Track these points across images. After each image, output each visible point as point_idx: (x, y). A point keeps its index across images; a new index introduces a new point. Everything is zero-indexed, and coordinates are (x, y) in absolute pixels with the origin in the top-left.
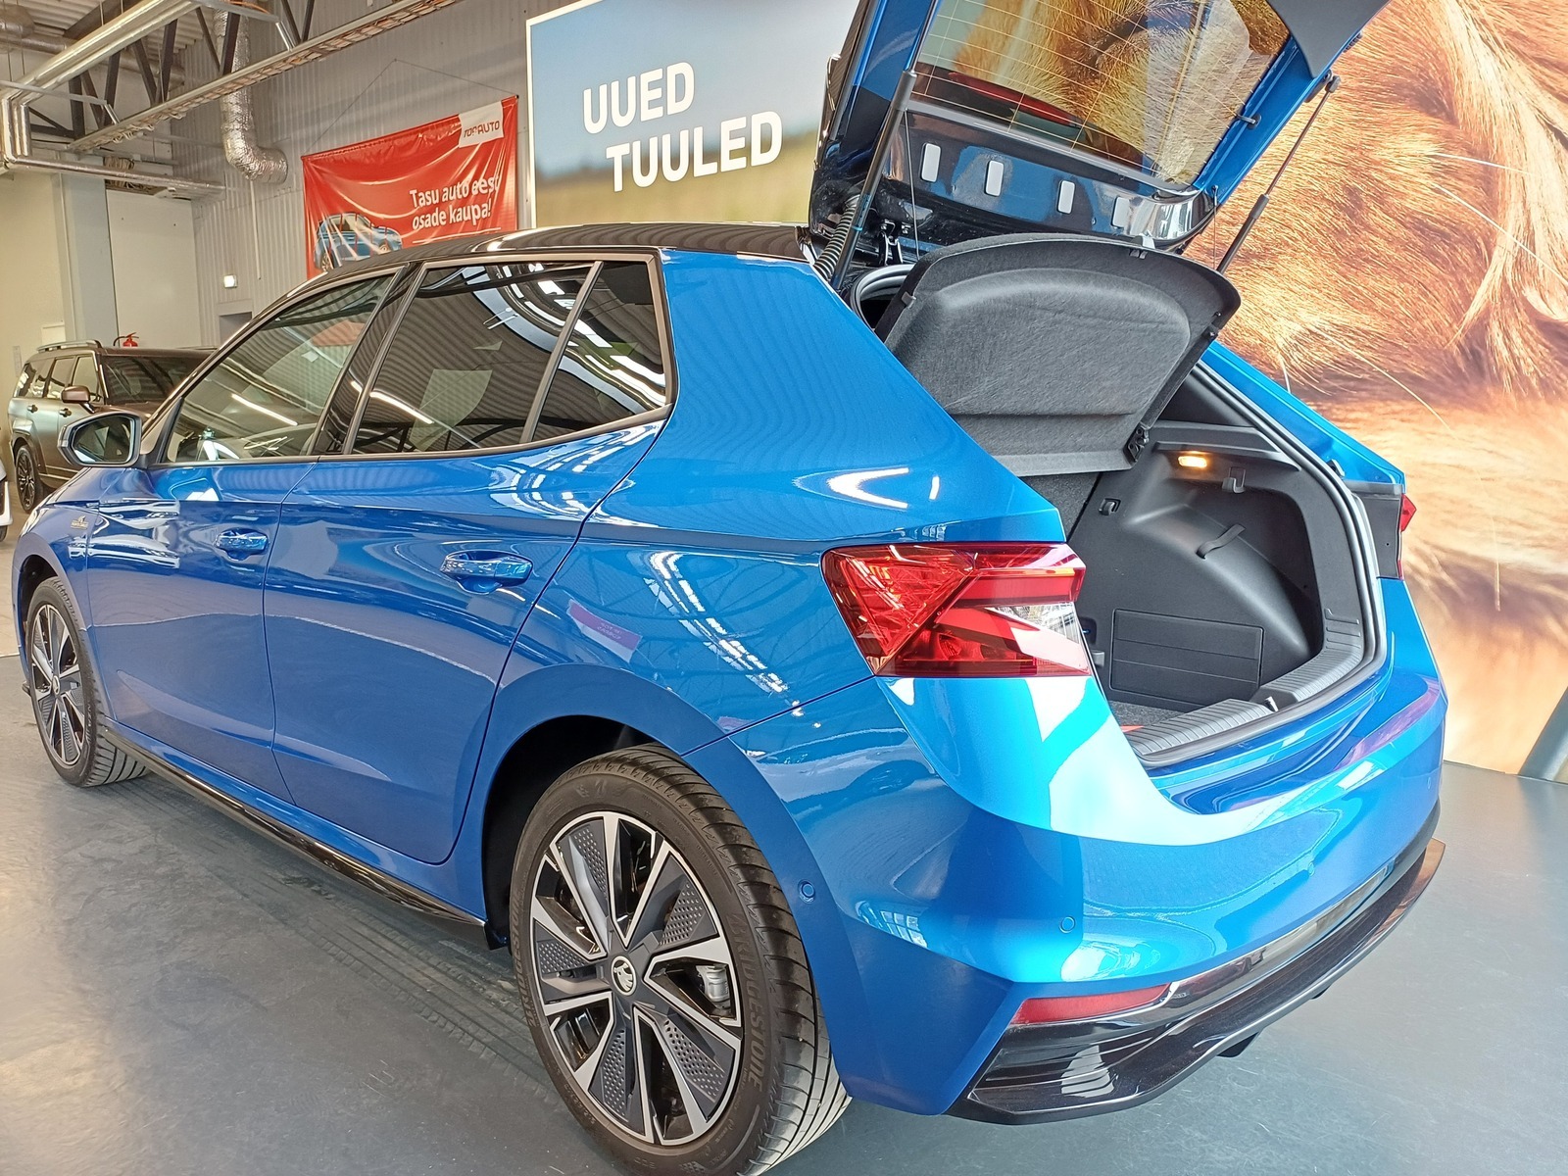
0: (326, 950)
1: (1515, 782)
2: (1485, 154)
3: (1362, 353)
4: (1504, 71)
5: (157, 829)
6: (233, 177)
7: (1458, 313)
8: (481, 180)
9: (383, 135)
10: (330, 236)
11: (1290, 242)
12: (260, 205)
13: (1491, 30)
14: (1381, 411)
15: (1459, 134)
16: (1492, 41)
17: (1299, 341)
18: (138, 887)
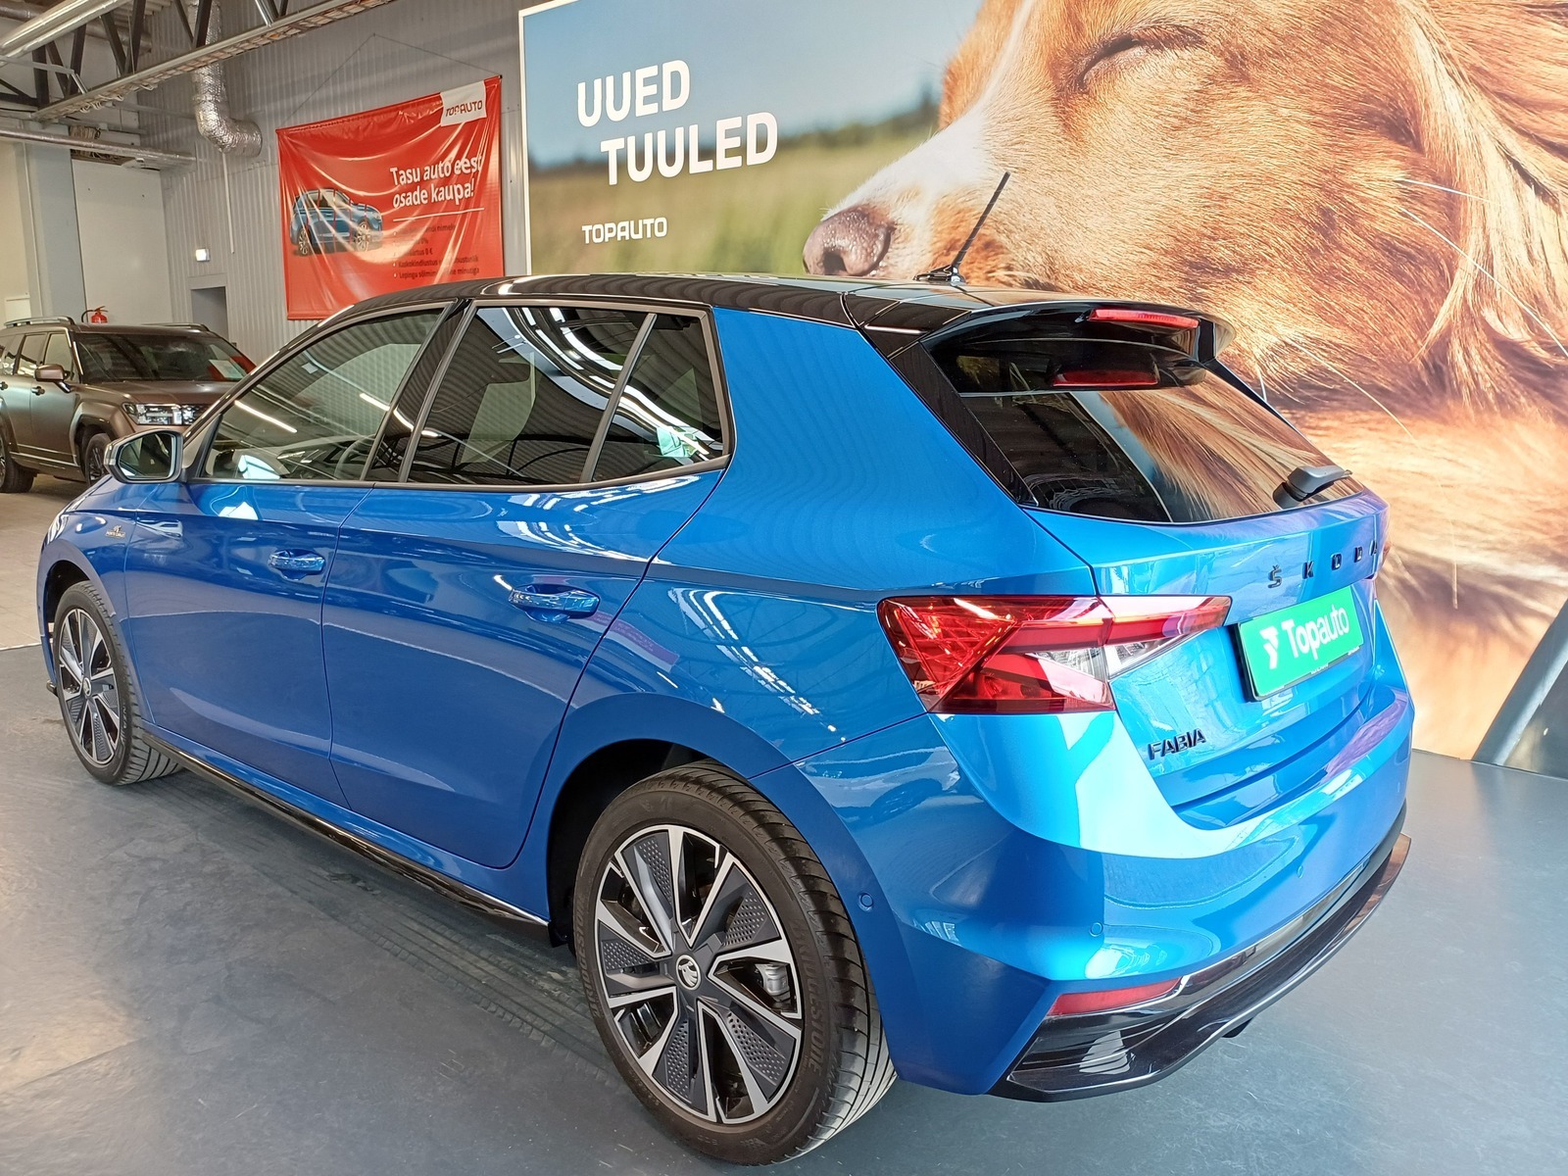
0: (381, 946)
1: (1468, 766)
2: (1449, 182)
3: (1334, 365)
4: (1467, 105)
5: (197, 827)
6: (205, 148)
7: (1422, 330)
8: (464, 159)
9: (361, 111)
10: (307, 212)
11: (1268, 258)
12: (234, 178)
13: (1456, 65)
14: (1351, 420)
15: (1425, 162)
16: (1457, 76)
17: (1276, 352)
18: (189, 885)
